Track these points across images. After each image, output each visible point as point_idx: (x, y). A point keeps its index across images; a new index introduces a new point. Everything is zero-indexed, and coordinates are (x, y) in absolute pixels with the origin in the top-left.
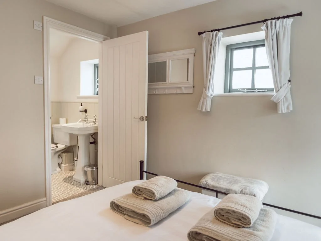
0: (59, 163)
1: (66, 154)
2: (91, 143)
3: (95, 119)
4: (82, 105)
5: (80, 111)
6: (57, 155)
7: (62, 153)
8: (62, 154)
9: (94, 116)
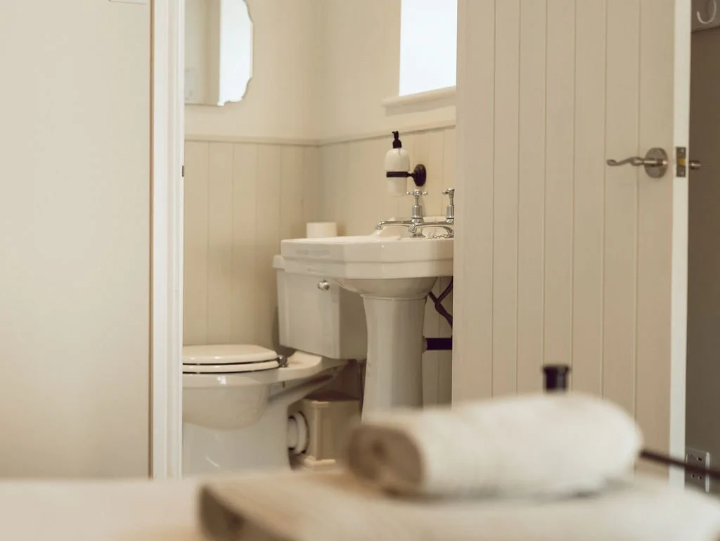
0: (291, 449)
1: (325, 403)
4: (397, 144)
5: (390, 175)
6: (281, 408)
7: (311, 397)
8: (306, 402)
9: (447, 193)
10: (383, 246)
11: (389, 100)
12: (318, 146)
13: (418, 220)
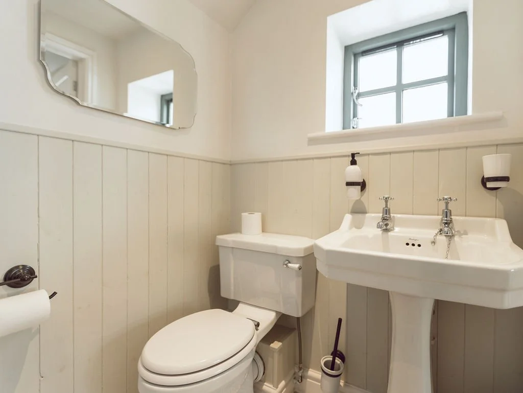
5: (347, 184)
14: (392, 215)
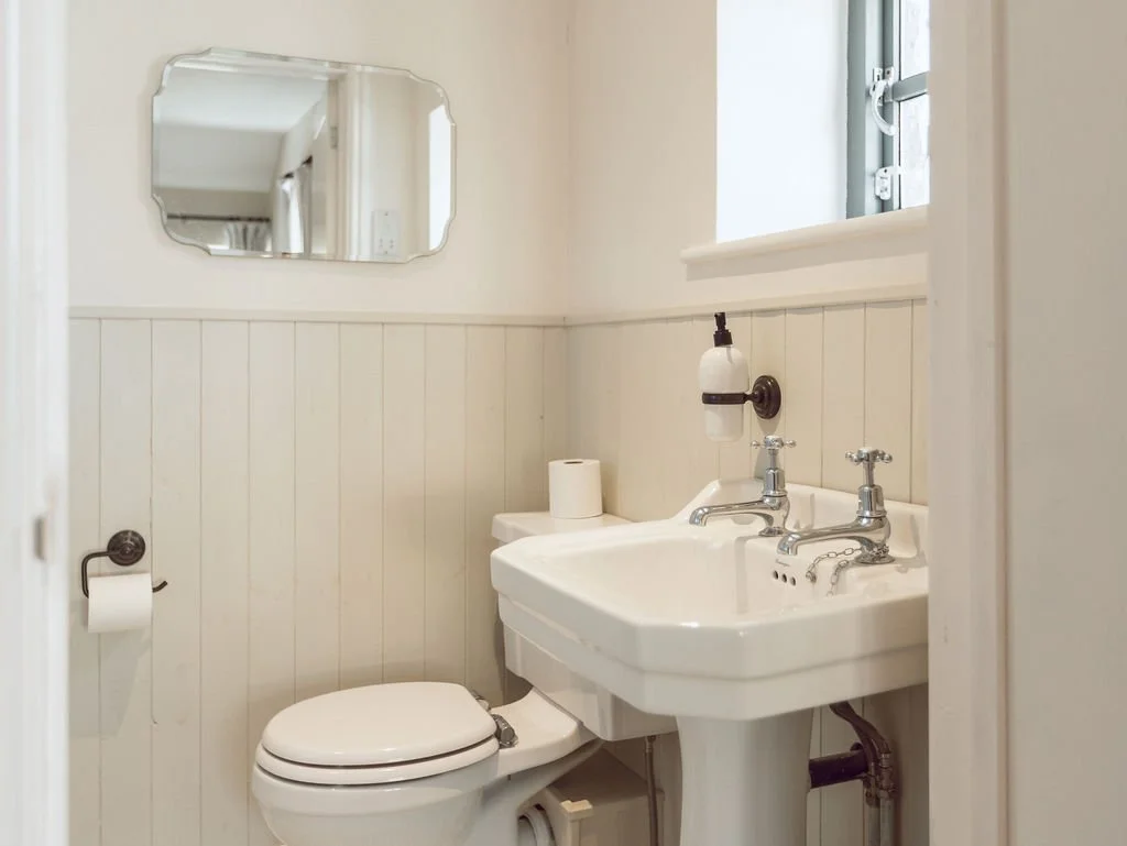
2: (824, 773)
3: (873, 496)
4: (723, 338)
5: (709, 399)
8: (550, 799)
9: (862, 460)
10: (741, 633)
11: (693, 250)
12: (565, 327)
13: (777, 500)
14: (788, 487)
